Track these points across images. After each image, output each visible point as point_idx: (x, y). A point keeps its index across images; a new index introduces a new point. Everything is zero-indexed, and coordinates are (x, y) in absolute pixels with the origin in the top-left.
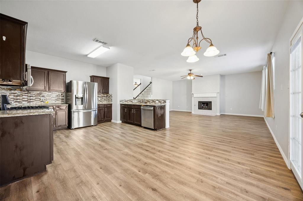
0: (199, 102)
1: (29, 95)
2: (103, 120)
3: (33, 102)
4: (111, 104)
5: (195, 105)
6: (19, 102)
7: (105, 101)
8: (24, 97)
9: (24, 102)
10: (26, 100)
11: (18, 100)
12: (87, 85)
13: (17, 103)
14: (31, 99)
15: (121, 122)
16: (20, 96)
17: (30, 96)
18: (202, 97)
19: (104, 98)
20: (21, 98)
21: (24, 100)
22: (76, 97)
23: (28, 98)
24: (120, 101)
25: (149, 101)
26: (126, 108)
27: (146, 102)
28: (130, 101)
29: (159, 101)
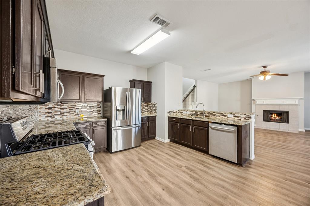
0: (264, 111)
1: (63, 107)
2: (146, 137)
3: (66, 116)
4: (155, 117)
5: (257, 116)
6: (52, 116)
7: (146, 111)
8: (56, 109)
9: (56, 117)
10: (59, 113)
11: (50, 115)
12: (129, 93)
13: (49, 118)
14: (64, 113)
15: (169, 140)
16: (52, 109)
17: (64, 109)
18: (271, 105)
19: (145, 108)
20: (53, 111)
21: (56, 113)
22: (117, 109)
23: (61, 111)
24: (168, 113)
25: (214, 114)
26: (179, 123)
27: (207, 114)
28: (179, 112)
29: (234, 115)
